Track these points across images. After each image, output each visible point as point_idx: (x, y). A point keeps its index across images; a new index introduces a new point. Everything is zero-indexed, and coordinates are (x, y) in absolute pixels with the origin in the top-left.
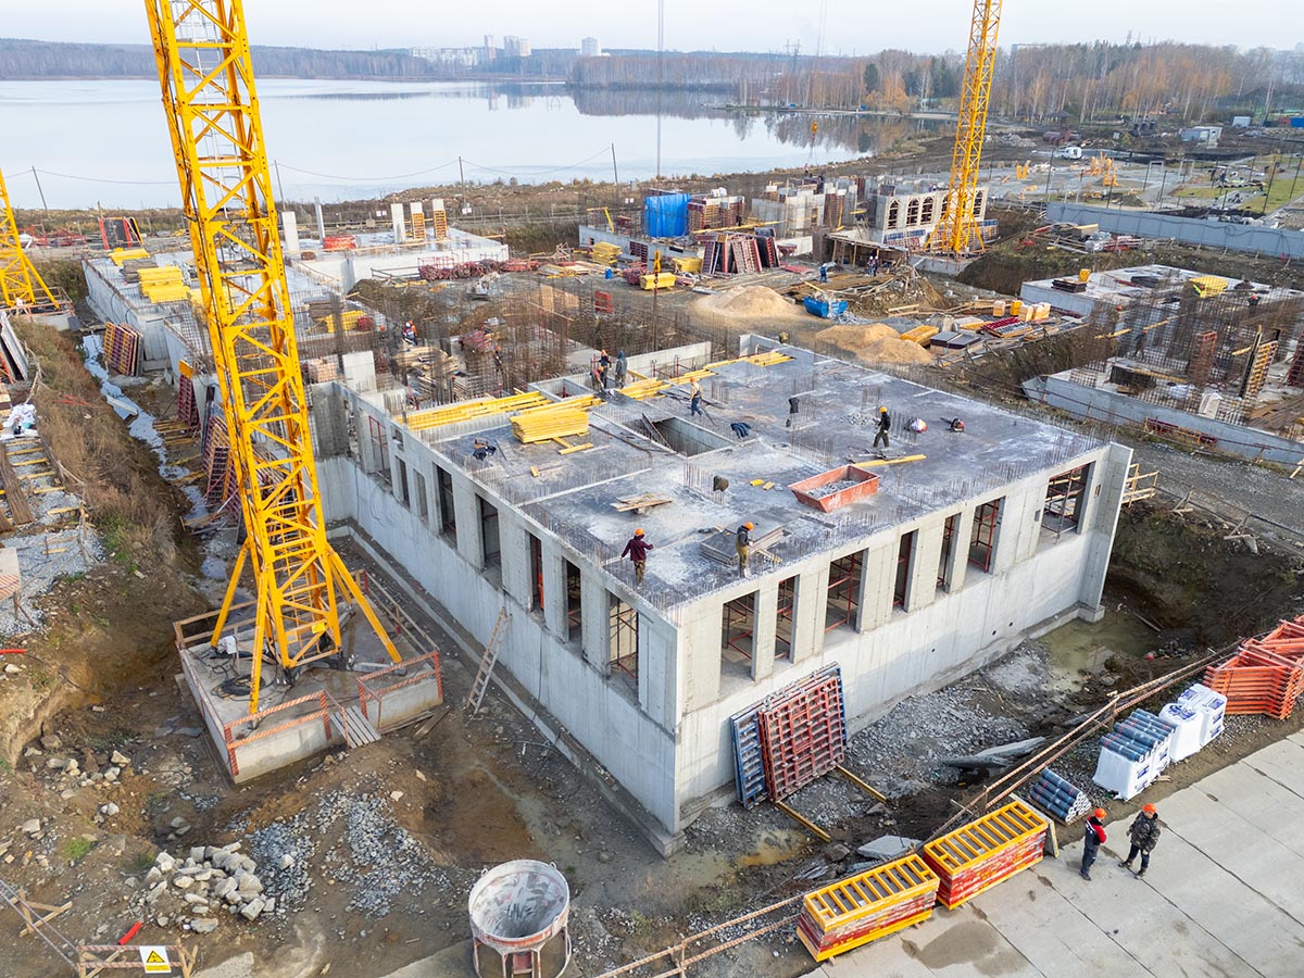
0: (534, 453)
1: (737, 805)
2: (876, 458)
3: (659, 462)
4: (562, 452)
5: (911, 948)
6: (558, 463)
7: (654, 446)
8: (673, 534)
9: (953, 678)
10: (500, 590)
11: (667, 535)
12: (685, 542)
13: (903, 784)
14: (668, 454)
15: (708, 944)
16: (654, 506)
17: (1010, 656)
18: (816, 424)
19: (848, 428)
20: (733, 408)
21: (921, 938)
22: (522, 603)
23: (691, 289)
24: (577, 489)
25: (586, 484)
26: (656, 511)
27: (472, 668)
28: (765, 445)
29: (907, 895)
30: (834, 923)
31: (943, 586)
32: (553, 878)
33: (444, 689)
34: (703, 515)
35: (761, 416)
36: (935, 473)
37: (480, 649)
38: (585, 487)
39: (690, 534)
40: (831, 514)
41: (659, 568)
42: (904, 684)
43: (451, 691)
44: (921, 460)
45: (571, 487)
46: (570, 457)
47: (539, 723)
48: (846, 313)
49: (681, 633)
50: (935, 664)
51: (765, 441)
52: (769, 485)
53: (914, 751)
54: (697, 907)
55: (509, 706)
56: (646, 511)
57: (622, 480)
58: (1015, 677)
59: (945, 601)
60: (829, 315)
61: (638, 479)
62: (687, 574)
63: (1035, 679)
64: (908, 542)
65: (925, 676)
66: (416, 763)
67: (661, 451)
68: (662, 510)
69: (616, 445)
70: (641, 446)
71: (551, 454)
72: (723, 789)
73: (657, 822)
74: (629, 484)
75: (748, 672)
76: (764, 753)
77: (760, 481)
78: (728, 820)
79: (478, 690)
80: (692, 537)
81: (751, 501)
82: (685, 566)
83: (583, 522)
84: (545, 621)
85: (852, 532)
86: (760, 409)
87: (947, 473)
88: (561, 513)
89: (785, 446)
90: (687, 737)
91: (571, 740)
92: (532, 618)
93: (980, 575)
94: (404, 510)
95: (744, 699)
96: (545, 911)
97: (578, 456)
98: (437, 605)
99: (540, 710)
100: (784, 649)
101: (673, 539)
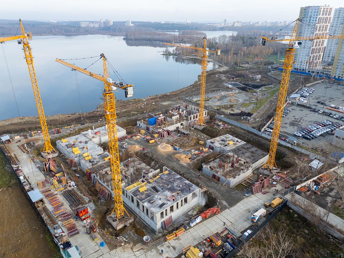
0: (141, 194)
1: (163, 229)
4: (144, 193)
5: (173, 239)
6: (144, 195)
7: (154, 191)
9: (184, 214)
10: (139, 209)
13: (177, 226)
14: (155, 193)
15: (160, 240)
16: (154, 201)
17: (190, 210)
21: (174, 239)
22: (142, 211)
23: (157, 143)
27: (137, 217)
29: (173, 236)
30: (168, 238)
31: (182, 205)
32: (149, 237)
33: (134, 219)
35: (165, 185)
37: (138, 215)
38: (147, 199)
42: (179, 215)
43: (135, 219)
47: (144, 222)
49: (157, 217)
50: (182, 213)
53: (179, 222)
54: (159, 238)
55: (141, 220)
57: (151, 197)
58: (190, 213)
59: (182, 207)
60: (177, 150)
63: (192, 213)
64: (177, 203)
65: (181, 214)
66: (133, 228)
69: (150, 192)
70: (152, 191)
72: (161, 228)
73: (156, 231)
75: (163, 217)
76: (165, 224)
78: (162, 231)
79: (137, 219)
84: (144, 213)
85: (171, 204)
90: (158, 224)
91: (147, 224)
93: (186, 203)
94: (127, 198)
95: (163, 220)
96: (148, 239)
97: (146, 194)
98: (131, 209)
99: (144, 221)
100: (166, 214)
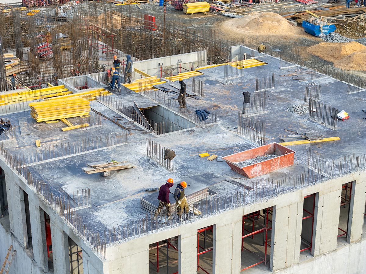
0: (43, 130)
2: (302, 139)
3: (135, 138)
4: (64, 129)
6: (58, 137)
7: (135, 126)
8: (125, 191)
10: (9, 232)
11: (121, 192)
12: (132, 198)
14: (144, 133)
16: (118, 171)
18: (266, 112)
19: (289, 116)
20: (207, 99)
22: (21, 242)
23: (221, 14)
24: (65, 157)
25: (73, 153)
26: (118, 175)
28: (221, 127)
31: (344, 236)
34: (155, 178)
35: (226, 106)
36: (343, 150)
38: (72, 155)
39: (139, 192)
40: (253, 179)
41: (105, 217)
44: (336, 141)
45: (62, 155)
46: (69, 133)
48: (333, 34)
51: (222, 125)
52: (212, 157)
56: (111, 174)
57: (102, 151)
60: (321, 35)
61: (114, 151)
62: (125, 222)
67: (140, 130)
68: (124, 174)
69: (107, 126)
70: (126, 126)
71: (55, 131)
74: (106, 154)
77: (207, 154)
80: (139, 194)
81: (194, 168)
82: (126, 215)
83: (61, 181)
84: (33, 256)
85: (264, 193)
86: (228, 100)
87: (352, 151)
88: (47, 174)
89: (236, 128)
92: (27, 253)
97: (75, 133)
101: (123, 196)
